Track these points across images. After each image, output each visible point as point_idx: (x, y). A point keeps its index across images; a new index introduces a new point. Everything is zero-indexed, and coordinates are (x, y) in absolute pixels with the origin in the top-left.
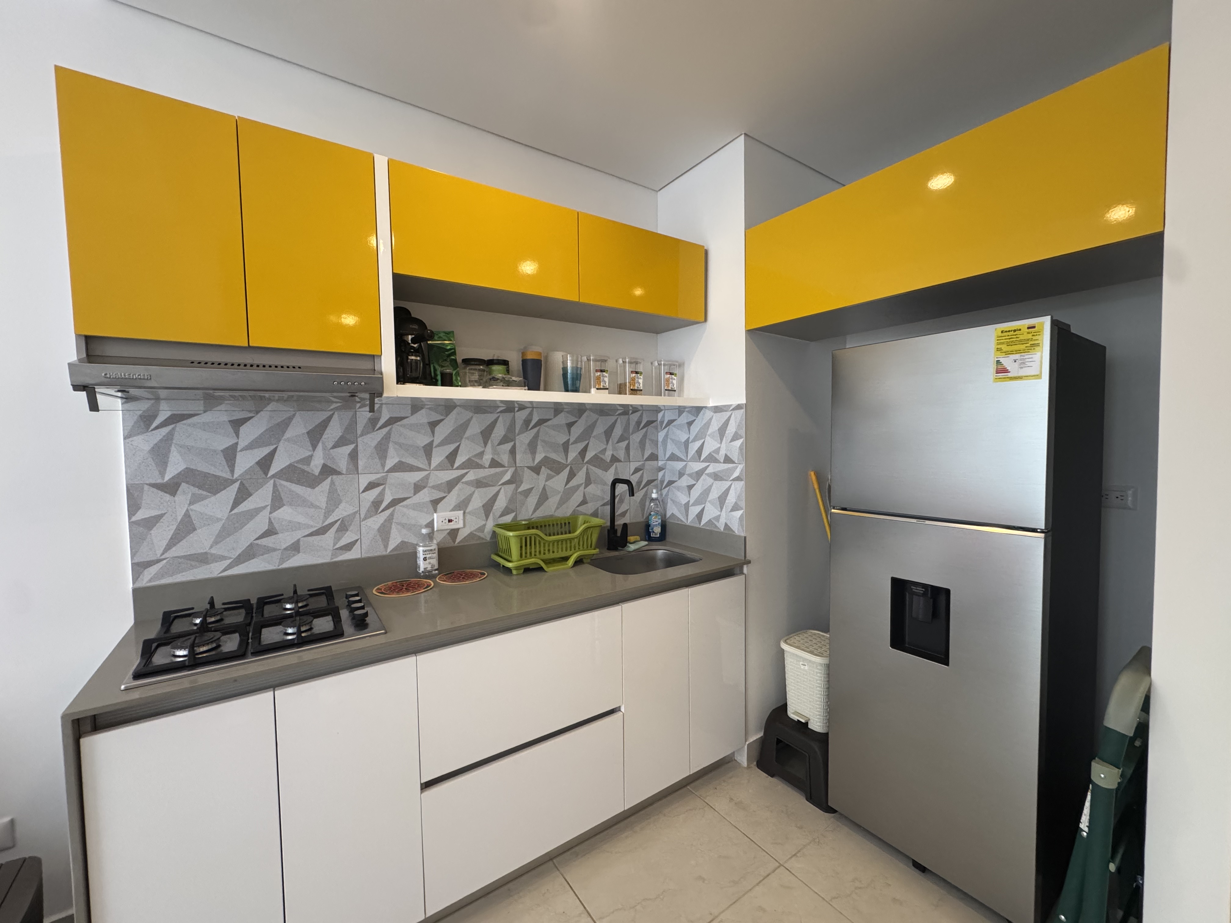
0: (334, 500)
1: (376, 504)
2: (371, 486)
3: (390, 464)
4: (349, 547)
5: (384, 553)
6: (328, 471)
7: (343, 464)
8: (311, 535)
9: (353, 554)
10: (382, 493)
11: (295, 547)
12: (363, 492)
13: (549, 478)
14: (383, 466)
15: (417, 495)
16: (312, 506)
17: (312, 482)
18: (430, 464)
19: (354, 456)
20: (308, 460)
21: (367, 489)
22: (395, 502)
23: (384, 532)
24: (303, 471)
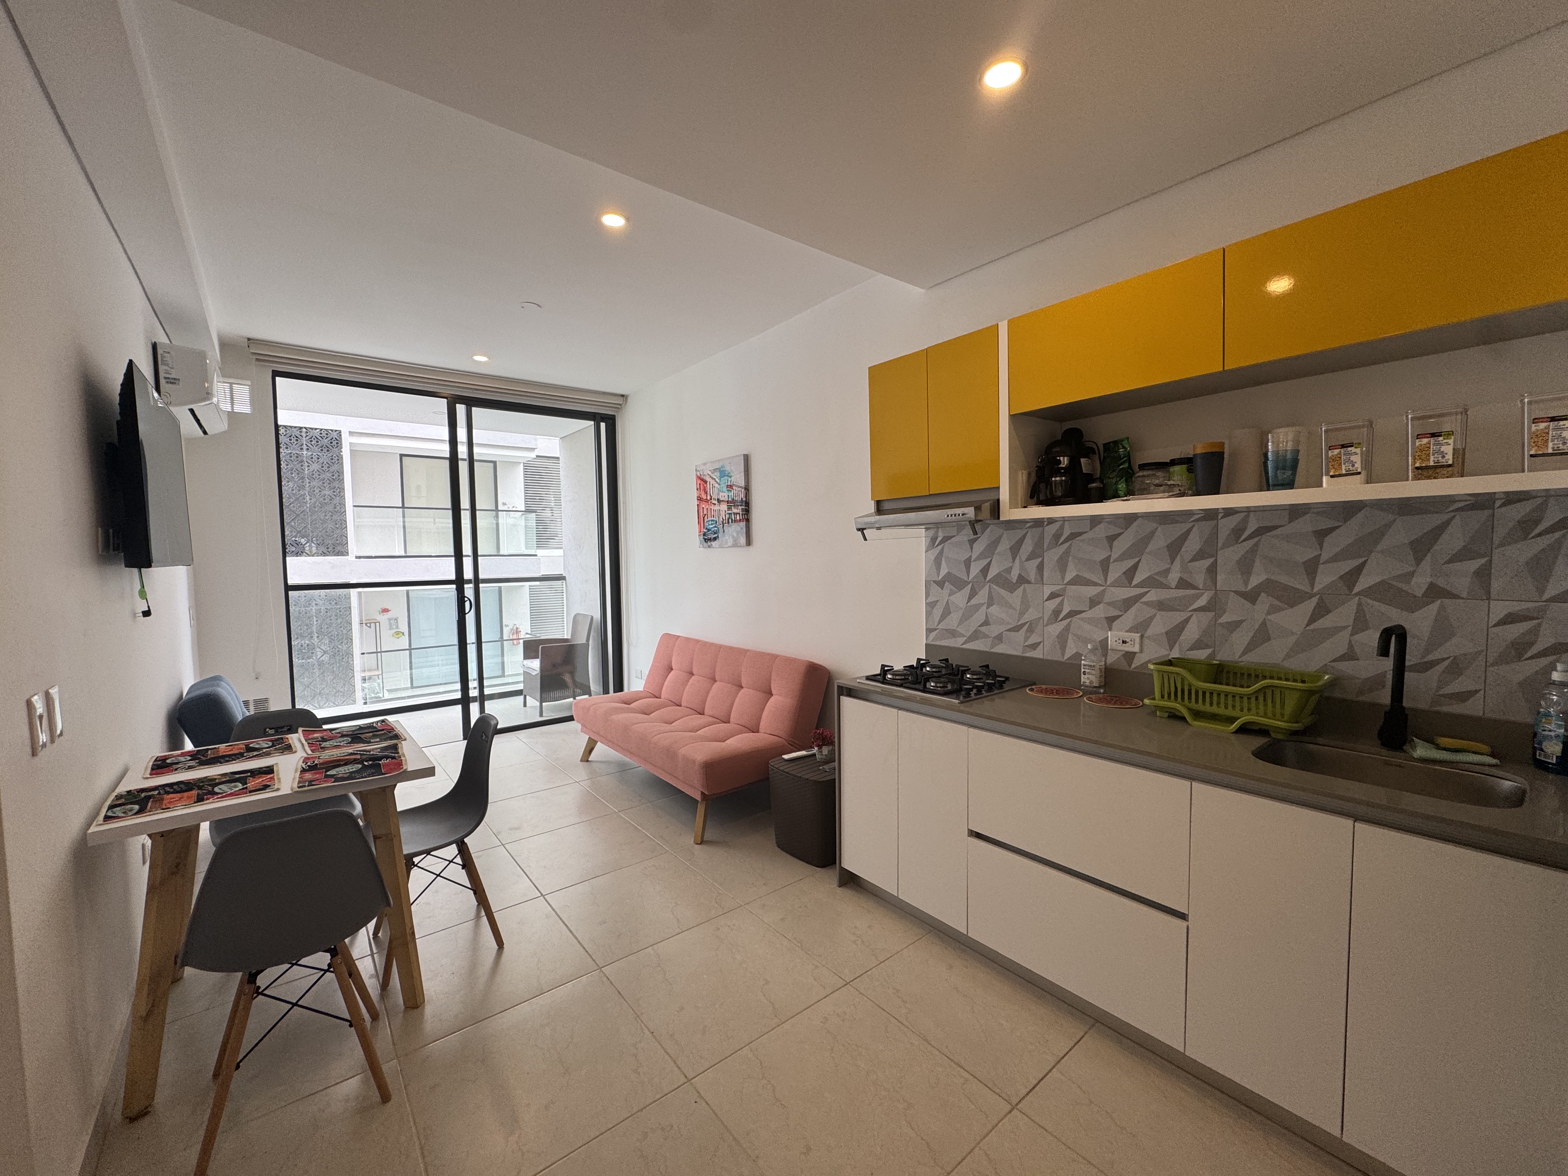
0: (1025, 606)
1: (1056, 612)
2: (1053, 596)
3: (1069, 577)
4: (1034, 646)
5: (1061, 659)
6: (1023, 580)
7: (1032, 575)
8: (1009, 630)
9: (1037, 654)
10: (1061, 604)
11: (999, 638)
12: (1046, 600)
13: (1273, 610)
14: (1063, 578)
15: (1093, 609)
16: (1011, 607)
17: (1011, 587)
18: (1106, 580)
19: (1040, 568)
20: (1009, 570)
21: (1048, 599)
22: (1072, 614)
23: (1062, 638)
24: (1007, 579)
